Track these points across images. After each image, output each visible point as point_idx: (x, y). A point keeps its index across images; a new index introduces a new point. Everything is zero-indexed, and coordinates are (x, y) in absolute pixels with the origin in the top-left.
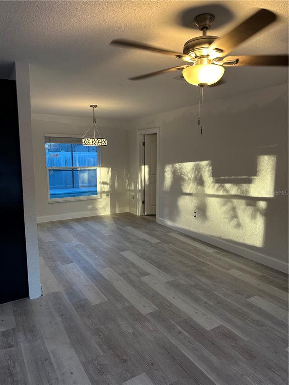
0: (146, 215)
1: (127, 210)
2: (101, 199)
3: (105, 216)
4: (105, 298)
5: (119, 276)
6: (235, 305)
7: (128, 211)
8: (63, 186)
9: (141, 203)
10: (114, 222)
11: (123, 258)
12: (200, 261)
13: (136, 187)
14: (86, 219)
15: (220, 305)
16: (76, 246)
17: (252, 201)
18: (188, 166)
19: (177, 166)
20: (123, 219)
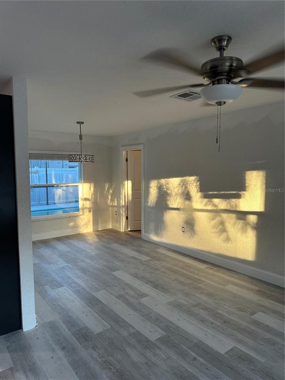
0: (130, 231)
1: (110, 226)
2: (83, 216)
3: (88, 233)
4: (107, 325)
5: (117, 299)
6: (242, 324)
7: (111, 228)
8: (36, 203)
9: (124, 219)
10: (98, 240)
11: (116, 278)
12: (195, 278)
13: (119, 202)
14: (68, 237)
15: (227, 324)
16: (63, 268)
17: (242, 215)
18: (174, 181)
19: (163, 181)
20: (108, 236)
